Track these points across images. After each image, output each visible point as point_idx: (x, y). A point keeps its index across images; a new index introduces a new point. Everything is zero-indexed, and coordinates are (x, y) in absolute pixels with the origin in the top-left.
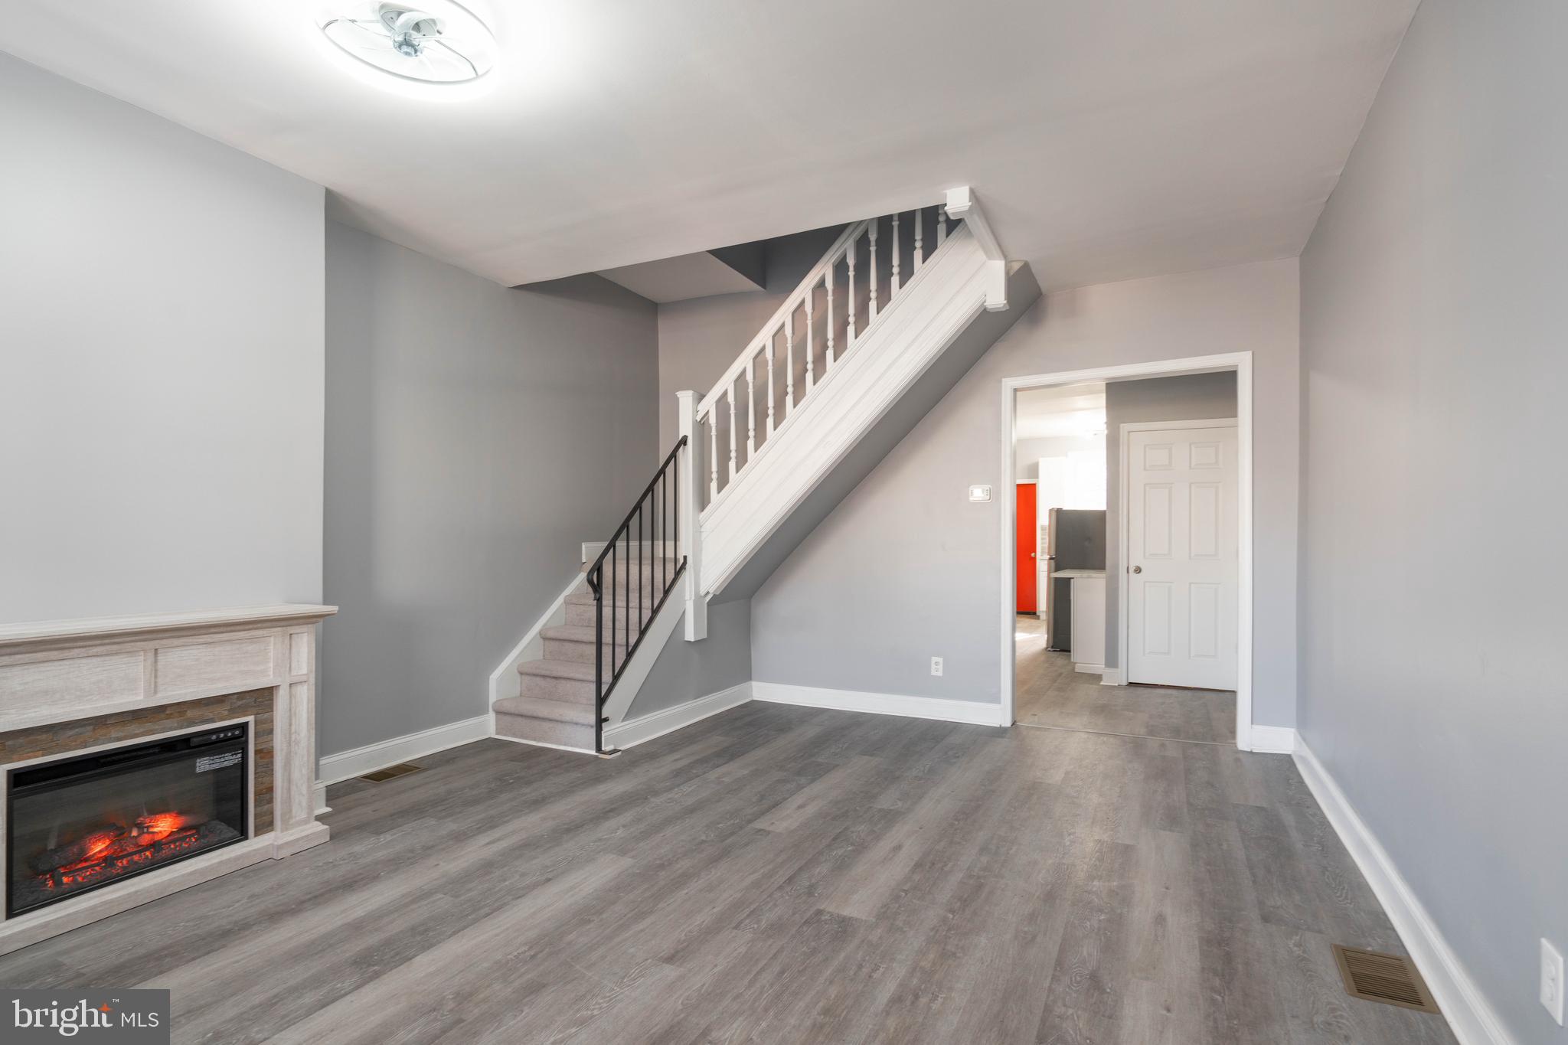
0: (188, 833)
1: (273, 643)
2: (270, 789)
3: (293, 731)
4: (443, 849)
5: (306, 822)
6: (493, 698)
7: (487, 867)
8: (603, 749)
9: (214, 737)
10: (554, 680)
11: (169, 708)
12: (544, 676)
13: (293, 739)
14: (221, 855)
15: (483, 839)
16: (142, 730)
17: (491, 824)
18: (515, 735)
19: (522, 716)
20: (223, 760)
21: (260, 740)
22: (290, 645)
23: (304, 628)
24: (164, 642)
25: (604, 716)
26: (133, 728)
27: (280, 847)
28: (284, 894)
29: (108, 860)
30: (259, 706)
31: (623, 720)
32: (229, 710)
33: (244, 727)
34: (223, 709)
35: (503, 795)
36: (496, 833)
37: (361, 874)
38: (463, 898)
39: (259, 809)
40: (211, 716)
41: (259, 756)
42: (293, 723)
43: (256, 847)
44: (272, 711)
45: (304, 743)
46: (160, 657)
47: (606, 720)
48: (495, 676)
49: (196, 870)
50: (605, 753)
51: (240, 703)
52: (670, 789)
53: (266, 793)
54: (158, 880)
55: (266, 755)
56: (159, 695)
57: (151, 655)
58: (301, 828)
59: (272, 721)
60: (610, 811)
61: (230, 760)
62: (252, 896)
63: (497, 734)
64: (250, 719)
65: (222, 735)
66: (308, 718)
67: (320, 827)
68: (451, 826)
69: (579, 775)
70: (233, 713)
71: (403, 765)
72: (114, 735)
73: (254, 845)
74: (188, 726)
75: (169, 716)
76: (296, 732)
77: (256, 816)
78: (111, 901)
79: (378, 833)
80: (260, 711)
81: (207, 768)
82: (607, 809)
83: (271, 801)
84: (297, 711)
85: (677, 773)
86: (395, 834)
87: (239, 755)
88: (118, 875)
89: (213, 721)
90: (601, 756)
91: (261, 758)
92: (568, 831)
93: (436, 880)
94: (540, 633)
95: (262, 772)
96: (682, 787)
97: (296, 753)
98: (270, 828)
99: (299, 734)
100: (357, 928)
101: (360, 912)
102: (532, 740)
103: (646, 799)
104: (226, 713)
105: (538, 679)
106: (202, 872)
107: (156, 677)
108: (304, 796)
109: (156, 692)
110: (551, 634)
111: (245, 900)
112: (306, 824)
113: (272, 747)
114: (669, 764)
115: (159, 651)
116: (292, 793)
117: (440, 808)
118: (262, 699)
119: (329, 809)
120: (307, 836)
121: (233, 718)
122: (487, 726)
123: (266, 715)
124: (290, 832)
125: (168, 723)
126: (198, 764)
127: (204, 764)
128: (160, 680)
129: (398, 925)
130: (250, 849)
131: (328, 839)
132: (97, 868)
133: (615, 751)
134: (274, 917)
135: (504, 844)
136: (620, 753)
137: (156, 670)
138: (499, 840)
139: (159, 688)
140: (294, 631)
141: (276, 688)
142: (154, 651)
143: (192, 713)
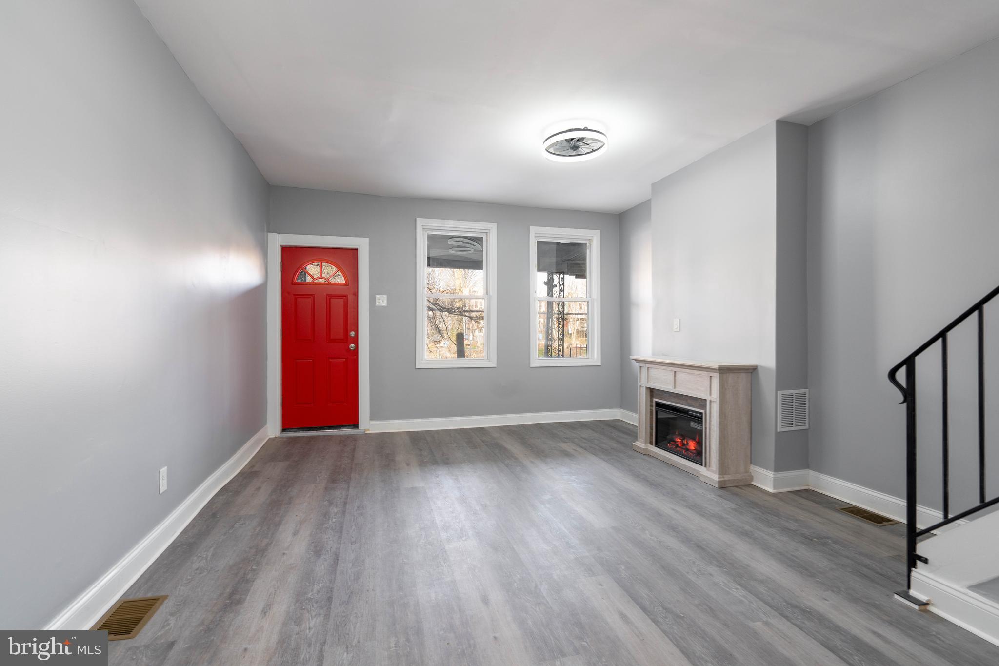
1: (705, 379)
8: (911, 589)
9: (694, 414)
11: (684, 396)
13: (712, 428)
14: (692, 465)
16: (678, 401)
22: (711, 381)
23: (714, 374)
24: (676, 369)
26: (676, 400)
33: (701, 413)
34: (696, 403)
40: (693, 404)
42: (712, 420)
46: (677, 375)
51: (701, 403)
57: (673, 373)
58: (712, 473)
59: (707, 416)
64: (701, 411)
65: (696, 414)
67: (716, 478)
70: (699, 406)
74: (688, 406)
75: (684, 399)
76: (713, 425)
81: (697, 427)
84: (713, 415)
87: (701, 426)
97: (713, 436)
99: (715, 427)
104: (697, 405)
108: (715, 459)
109: (675, 388)
112: (714, 473)
113: (707, 428)
116: (712, 454)
118: (704, 403)
121: (698, 408)
124: (708, 472)
127: (692, 424)
128: (676, 383)
131: (717, 486)
136: (917, 607)
137: (675, 379)
139: (677, 386)
140: (712, 375)
141: (706, 400)
142: (675, 372)
143: (689, 401)
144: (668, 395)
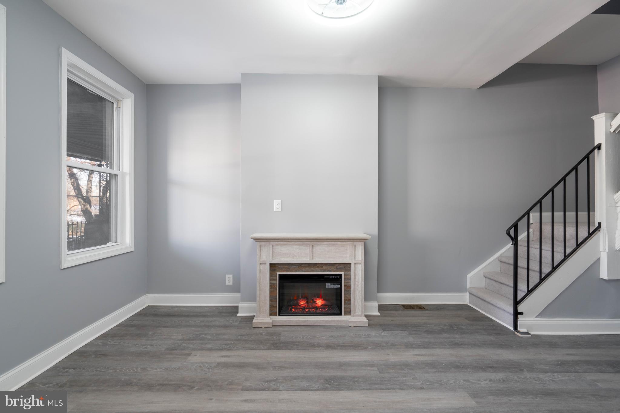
0: (326, 307)
1: (349, 248)
2: (350, 300)
3: (356, 281)
4: (398, 348)
5: (360, 316)
6: (468, 286)
7: (405, 366)
8: (518, 329)
9: (331, 277)
10: (500, 284)
11: (318, 265)
12: (496, 281)
13: (356, 284)
14: (333, 318)
15: (416, 351)
16: (310, 270)
17: (426, 346)
18: (476, 306)
19: (479, 298)
20: (334, 285)
21: (346, 282)
22: (355, 249)
23: (360, 243)
24: (315, 243)
25: (519, 311)
26: (308, 269)
27: (350, 322)
28: (338, 340)
29: (304, 308)
30: (345, 269)
31: (537, 317)
32: (336, 269)
33: (341, 275)
34: (334, 268)
35: (445, 334)
36: (424, 351)
37: (363, 344)
38: (382, 375)
39: (346, 306)
40: (330, 269)
41: (345, 287)
42: (356, 277)
43: (343, 319)
44: (350, 272)
45: (360, 286)
46: (314, 248)
47: (521, 313)
48: (469, 276)
49: (324, 320)
50: (519, 332)
51: (339, 267)
52: (545, 371)
53: (348, 301)
54: (313, 319)
55: (348, 287)
56: (314, 260)
57: (311, 247)
58: (358, 318)
59: (350, 276)
60: (491, 367)
61: (336, 286)
62: (331, 336)
63: (470, 303)
64: (342, 273)
65: (333, 277)
66: (361, 277)
67: (365, 319)
68: (411, 339)
69: (493, 339)
70: (337, 270)
71: (420, 305)
72: (303, 270)
73: (342, 318)
74: (323, 272)
75: (318, 267)
76: (357, 281)
77: (344, 308)
78: (301, 321)
79: (384, 330)
80: (346, 271)
81: (329, 287)
82: (491, 365)
83: (350, 304)
84: (358, 274)
85: (562, 363)
86: (389, 333)
87: (340, 285)
88: (305, 313)
89: (330, 271)
90: (516, 333)
91: (347, 288)
92: (457, 367)
93: (382, 361)
94: (498, 258)
95: (347, 293)
96: (555, 374)
97: (357, 289)
98: (349, 314)
99: (358, 283)
100: (341, 365)
101: (348, 359)
102: (484, 311)
103: (522, 370)
104: (335, 269)
105: (493, 281)
106: (326, 321)
107: (313, 254)
108: (360, 306)
109: (313, 259)
110: (504, 260)
111: (328, 337)
112: (361, 317)
113: (350, 285)
114: (560, 355)
115: (314, 246)
116: (356, 304)
117: (414, 329)
118: (347, 266)
119: (379, 314)
120: (360, 321)
121: (337, 272)
122: (465, 299)
123: (348, 273)
124: (354, 318)
125: (318, 269)
126: (327, 285)
127: (328, 285)
128: (314, 255)
129: (351, 372)
130: (341, 319)
131: (368, 325)
132: (301, 309)
133: (527, 333)
134: (329, 347)
135: (421, 358)
136: (530, 336)
137: (313, 252)
138: (422, 355)
139: (314, 258)
140: (355, 244)
141: (350, 264)
142: (313, 245)
143: (324, 267)
144: (297, 266)
